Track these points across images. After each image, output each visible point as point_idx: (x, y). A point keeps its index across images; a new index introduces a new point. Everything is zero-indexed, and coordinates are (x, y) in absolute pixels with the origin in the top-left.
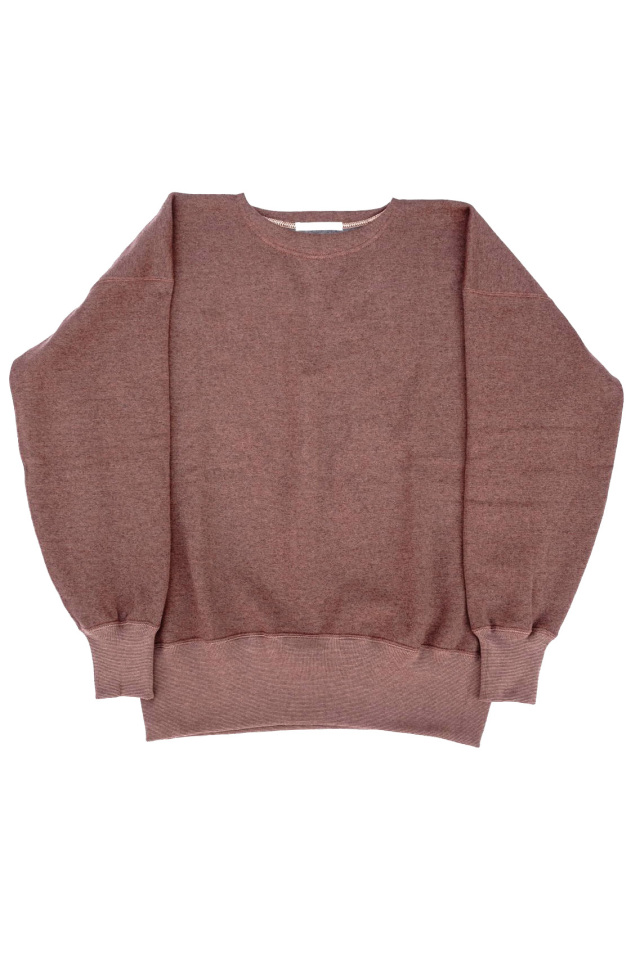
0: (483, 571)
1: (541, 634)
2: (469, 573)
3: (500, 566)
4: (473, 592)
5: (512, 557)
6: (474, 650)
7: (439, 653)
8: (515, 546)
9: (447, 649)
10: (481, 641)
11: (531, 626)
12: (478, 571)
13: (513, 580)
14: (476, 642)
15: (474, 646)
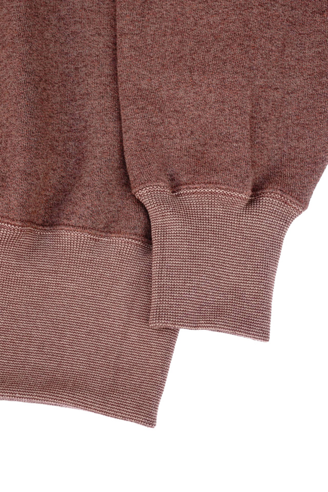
0: (155, 83)
1: (271, 200)
2: (126, 87)
3: (187, 74)
4: (134, 121)
5: (208, 57)
6: (139, 231)
7: (68, 236)
8: (216, 38)
9: (84, 228)
10: (151, 213)
11: (249, 183)
12: (144, 85)
13: (212, 97)
14: (142, 216)
15: (137, 222)
